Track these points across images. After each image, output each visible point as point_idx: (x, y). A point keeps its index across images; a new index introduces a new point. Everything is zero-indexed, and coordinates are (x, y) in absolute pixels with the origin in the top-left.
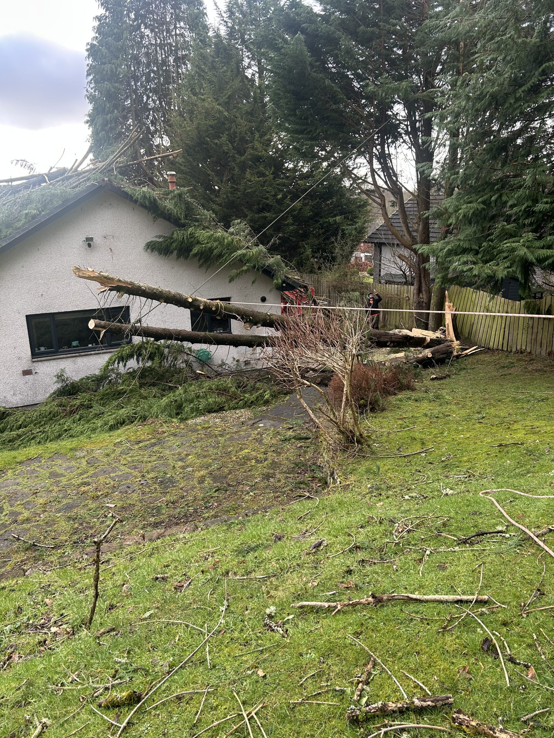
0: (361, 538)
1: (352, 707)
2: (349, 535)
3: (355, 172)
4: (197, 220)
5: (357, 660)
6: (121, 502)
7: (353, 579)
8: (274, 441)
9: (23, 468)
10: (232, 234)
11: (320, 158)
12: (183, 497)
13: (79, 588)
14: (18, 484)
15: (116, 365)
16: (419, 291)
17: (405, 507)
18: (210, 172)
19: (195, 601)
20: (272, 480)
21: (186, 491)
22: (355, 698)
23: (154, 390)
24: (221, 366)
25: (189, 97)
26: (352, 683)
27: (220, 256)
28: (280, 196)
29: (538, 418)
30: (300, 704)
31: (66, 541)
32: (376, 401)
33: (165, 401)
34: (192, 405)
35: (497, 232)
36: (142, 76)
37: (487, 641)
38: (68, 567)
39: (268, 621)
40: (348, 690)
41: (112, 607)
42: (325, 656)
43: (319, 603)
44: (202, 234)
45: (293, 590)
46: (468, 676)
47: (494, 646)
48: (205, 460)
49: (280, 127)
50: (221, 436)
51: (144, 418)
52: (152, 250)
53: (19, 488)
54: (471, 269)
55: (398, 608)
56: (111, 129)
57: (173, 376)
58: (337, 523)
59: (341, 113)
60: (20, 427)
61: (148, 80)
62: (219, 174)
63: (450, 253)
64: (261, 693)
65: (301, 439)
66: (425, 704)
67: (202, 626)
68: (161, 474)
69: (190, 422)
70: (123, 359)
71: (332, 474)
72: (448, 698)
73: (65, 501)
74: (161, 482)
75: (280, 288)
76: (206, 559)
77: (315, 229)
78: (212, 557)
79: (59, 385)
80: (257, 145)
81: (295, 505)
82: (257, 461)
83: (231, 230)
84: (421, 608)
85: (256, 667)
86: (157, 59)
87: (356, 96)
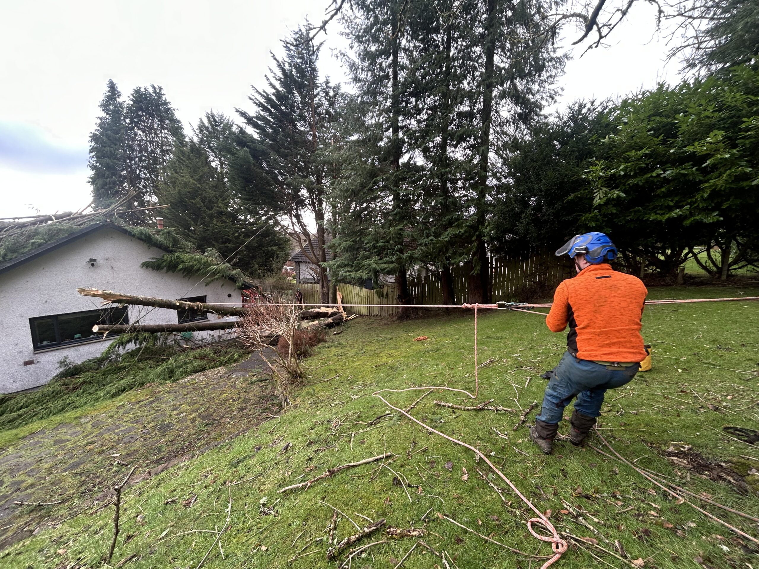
0: (313, 435)
1: (330, 548)
2: (305, 436)
3: (281, 223)
4: (181, 248)
5: (326, 515)
6: (126, 451)
7: (314, 463)
8: (244, 385)
9: (26, 442)
10: (207, 256)
11: (260, 214)
12: (179, 436)
13: (93, 531)
14: (20, 457)
15: (117, 348)
16: (323, 287)
17: (334, 411)
18: (188, 219)
19: (204, 511)
20: (245, 411)
21: (182, 431)
22: (330, 541)
23: (150, 363)
24: (201, 340)
25: (172, 174)
26: (326, 532)
27: (199, 270)
28: (237, 235)
29: (391, 349)
30: (295, 560)
31: (73, 494)
32: (307, 351)
33: (159, 369)
34: (181, 369)
35: (360, 257)
36: (135, 158)
37: (395, 479)
38: (80, 516)
39: (262, 509)
40: (325, 538)
41: (129, 537)
42: (306, 520)
43: (296, 486)
44: (186, 257)
45: (276, 482)
46: (390, 503)
47: (399, 481)
48: (195, 406)
49: (235, 196)
50: (205, 387)
51: (142, 384)
52: (147, 267)
53: (22, 459)
54: (350, 275)
55: (344, 474)
56: (110, 188)
57: (164, 351)
58: (296, 430)
59: (273, 191)
60: (21, 408)
61: (141, 160)
62: (195, 221)
63: (339, 266)
64: (266, 563)
65: (262, 381)
66: (371, 530)
67: (213, 529)
68: (160, 422)
69: (180, 381)
70: (122, 344)
71: (286, 400)
72: (383, 521)
73: (71, 462)
74: (160, 428)
75: (241, 288)
76: (206, 477)
77: (259, 253)
78: (211, 474)
79: (62, 369)
80: (220, 205)
81: (265, 424)
82: (234, 400)
83: (206, 254)
84: (357, 470)
85: (260, 545)
86: (148, 149)
87: (281, 184)
